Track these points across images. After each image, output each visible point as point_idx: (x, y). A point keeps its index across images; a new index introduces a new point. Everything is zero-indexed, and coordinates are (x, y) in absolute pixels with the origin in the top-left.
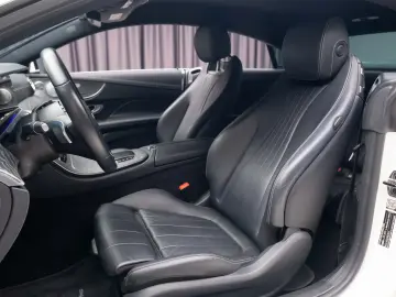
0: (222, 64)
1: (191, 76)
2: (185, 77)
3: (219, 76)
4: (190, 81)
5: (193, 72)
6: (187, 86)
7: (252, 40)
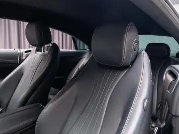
0: (46, 48)
1: (25, 54)
2: (21, 55)
3: (44, 56)
4: (24, 58)
5: (26, 52)
6: (21, 61)
7: (61, 33)
